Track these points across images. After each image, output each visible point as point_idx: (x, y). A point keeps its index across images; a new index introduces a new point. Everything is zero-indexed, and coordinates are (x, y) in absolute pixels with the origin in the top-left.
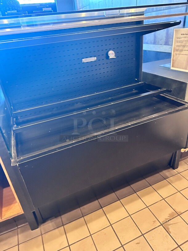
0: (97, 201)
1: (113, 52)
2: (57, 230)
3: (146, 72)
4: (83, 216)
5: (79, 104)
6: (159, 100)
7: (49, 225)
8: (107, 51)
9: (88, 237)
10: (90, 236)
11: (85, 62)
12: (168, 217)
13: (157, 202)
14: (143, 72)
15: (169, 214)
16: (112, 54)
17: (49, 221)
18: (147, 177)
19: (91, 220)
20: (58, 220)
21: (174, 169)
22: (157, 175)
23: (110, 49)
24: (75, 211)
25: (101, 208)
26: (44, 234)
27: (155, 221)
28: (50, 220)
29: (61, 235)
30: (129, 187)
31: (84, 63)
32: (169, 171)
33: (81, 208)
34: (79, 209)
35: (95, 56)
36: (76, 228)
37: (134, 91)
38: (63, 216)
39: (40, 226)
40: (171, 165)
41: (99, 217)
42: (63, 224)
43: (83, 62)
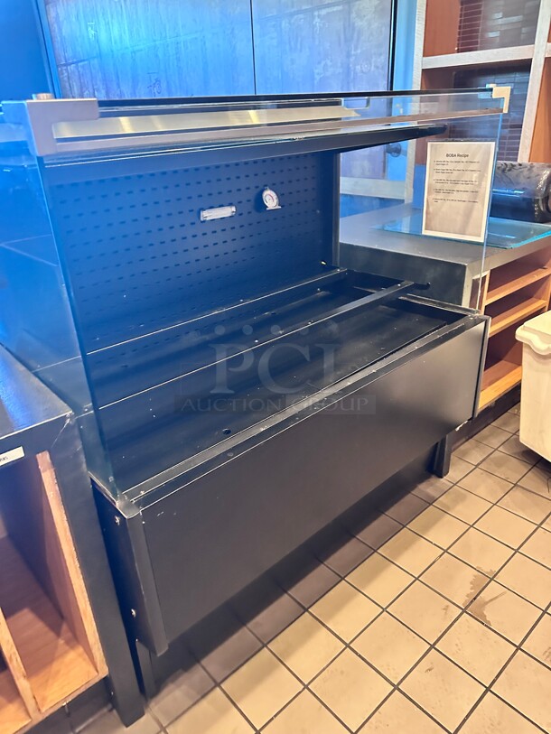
0: (286, 595)
1: (273, 194)
2: (204, 703)
3: (350, 245)
4: (265, 645)
5: (192, 334)
6: (394, 310)
7: (174, 695)
8: (258, 190)
9: (300, 693)
10: (303, 689)
11: (208, 219)
12: (472, 589)
13: (434, 562)
14: (342, 244)
15: (471, 583)
16: (271, 200)
17: (171, 686)
18: (387, 509)
19: (291, 650)
20: (197, 675)
21: (441, 476)
22: (408, 498)
23: (266, 186)
24: (235, 637)
25: (303, 611)
26: (171, 726)
27: (447, 606)
28: (173, 681)
29: (222, 712)
30: (354, 540)
31: (204, 221)
32: (432, 485)
33: (250, 625)
34: (245, 628)
35: (231, 205)
36: (258, 679)
37: (321, 294)
38: (204, 662)
39: (147, 706)
40: (435, 468)
41: (308, 635)
42: (214, 681)
43: (202, 219)
